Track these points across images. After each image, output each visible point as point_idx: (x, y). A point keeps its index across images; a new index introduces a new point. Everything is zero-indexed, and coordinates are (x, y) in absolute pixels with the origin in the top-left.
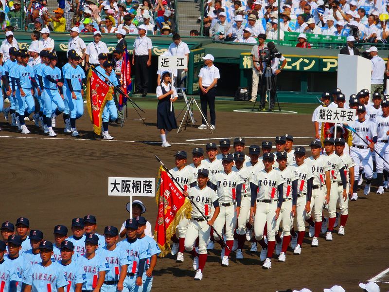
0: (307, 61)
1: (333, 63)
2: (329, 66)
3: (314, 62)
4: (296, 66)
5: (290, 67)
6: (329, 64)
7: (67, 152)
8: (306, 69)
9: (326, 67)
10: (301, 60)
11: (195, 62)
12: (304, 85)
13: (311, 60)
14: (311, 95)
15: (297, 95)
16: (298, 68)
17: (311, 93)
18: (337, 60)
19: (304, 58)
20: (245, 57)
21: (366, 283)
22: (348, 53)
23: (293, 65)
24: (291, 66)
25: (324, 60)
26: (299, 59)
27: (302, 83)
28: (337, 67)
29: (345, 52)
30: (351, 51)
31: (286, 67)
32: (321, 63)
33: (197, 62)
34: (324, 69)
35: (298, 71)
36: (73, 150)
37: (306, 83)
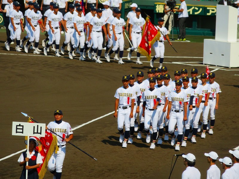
0: (197, 9)
1: (213, 10)
2: (211, 12)
3: (201, 9)
8: (196, 13)
9: (209, 12)
10: (193, 8)
11: (125, 8)
12: (195, 24)
13: (199, 8)
14: (200, 31)
15: (190, 30)
16: (191, 13)
17: (199, 29)
18: (216, 8)
19: (195, 7)
20: (158, 5)
22: (223, 4)
25: (208, 8)
26: (191, 7)
27: (193, 22)
28: (216, 13)
29: (221, 3)
30: (226, 3)
32: (205, 10)
33: (127, 8)
34: (208, 14)
35: (191, 15)
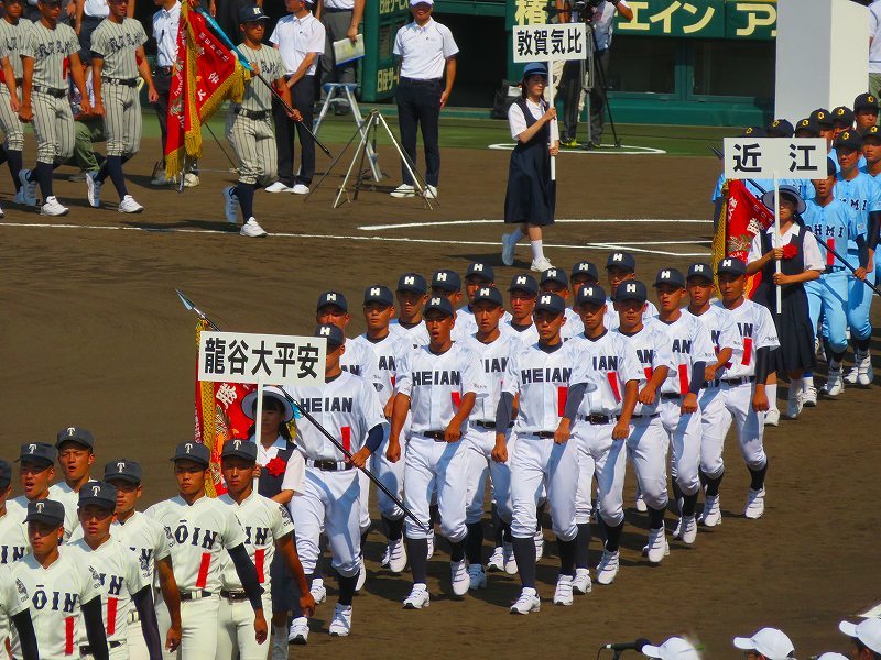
0: (691, 9)
1: (764, 15)
2: (753, 22)
3: (710, 11)
4: (661, 22)
5: (646, 27)
6: (752, 17)
7: (30, 262)
8: (688, 30)
9: (745, 25)
10: (676, 5)
11: (382, 12)
12: (684, 74)
13: (702, 6)
14: (708, 104)
15: (663, 102)
16: (667, 29)
17: (703, 98)
18: (774, 5)
19: (682, 2)
21: (857, 621)
23: (654, 19)
24: (648, 21)
25: (740, 7)
26: (667, 2)
27: (677, 68)
28: (774, 26)
31: (634, 25)
32: (730, 16)
33: (387, 11)
34: (741, 32)
35: (667, 37)
36: (45, 255)
37: (691, 69)
